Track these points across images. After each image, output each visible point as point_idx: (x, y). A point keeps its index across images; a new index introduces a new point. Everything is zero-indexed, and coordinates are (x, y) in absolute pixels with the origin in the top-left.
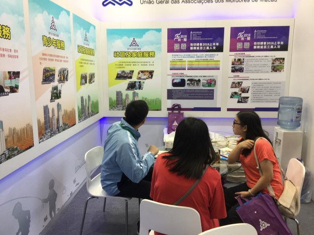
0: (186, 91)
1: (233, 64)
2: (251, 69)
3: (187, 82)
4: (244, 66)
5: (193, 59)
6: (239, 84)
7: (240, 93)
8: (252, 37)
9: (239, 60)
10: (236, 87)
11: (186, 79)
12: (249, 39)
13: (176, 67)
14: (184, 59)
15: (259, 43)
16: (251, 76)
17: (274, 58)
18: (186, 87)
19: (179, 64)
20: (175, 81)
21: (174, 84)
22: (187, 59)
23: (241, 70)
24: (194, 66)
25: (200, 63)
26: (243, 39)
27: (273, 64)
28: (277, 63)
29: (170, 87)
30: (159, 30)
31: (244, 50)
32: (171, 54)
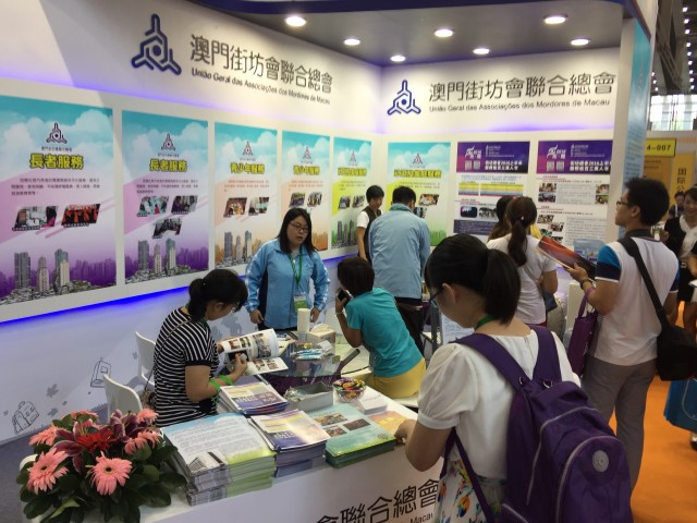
0: (477, 224)
1: (541, 190)
2: (565, 198)
3: (479, 212)
4: (556, 194)
5: (489, 182)
6: (549, 218)
7: (550, 230)
8: (568, 154)
9: (550, 185)
10: (544, 222)
11: (478, 207)
12: (563, 156)
13: (467, 191)
14: (477, 182)
15: (577, 163)
16: (566, 208)
17: (599, 184)
18: (478, 218)
19: (470, 188)
20: (464, 210)
21: (464, 214)
22: (480, 182)
23: (552, 199)
24: (489, 191)
25: (498, 187)
26: (555, 157)
27: (598, 192)
28: (604, 192)
29: (459, 217)
30: (448, 144)
31: (556, 171)
32: (461, 174)
